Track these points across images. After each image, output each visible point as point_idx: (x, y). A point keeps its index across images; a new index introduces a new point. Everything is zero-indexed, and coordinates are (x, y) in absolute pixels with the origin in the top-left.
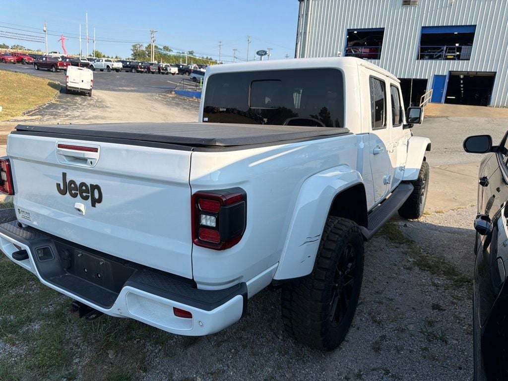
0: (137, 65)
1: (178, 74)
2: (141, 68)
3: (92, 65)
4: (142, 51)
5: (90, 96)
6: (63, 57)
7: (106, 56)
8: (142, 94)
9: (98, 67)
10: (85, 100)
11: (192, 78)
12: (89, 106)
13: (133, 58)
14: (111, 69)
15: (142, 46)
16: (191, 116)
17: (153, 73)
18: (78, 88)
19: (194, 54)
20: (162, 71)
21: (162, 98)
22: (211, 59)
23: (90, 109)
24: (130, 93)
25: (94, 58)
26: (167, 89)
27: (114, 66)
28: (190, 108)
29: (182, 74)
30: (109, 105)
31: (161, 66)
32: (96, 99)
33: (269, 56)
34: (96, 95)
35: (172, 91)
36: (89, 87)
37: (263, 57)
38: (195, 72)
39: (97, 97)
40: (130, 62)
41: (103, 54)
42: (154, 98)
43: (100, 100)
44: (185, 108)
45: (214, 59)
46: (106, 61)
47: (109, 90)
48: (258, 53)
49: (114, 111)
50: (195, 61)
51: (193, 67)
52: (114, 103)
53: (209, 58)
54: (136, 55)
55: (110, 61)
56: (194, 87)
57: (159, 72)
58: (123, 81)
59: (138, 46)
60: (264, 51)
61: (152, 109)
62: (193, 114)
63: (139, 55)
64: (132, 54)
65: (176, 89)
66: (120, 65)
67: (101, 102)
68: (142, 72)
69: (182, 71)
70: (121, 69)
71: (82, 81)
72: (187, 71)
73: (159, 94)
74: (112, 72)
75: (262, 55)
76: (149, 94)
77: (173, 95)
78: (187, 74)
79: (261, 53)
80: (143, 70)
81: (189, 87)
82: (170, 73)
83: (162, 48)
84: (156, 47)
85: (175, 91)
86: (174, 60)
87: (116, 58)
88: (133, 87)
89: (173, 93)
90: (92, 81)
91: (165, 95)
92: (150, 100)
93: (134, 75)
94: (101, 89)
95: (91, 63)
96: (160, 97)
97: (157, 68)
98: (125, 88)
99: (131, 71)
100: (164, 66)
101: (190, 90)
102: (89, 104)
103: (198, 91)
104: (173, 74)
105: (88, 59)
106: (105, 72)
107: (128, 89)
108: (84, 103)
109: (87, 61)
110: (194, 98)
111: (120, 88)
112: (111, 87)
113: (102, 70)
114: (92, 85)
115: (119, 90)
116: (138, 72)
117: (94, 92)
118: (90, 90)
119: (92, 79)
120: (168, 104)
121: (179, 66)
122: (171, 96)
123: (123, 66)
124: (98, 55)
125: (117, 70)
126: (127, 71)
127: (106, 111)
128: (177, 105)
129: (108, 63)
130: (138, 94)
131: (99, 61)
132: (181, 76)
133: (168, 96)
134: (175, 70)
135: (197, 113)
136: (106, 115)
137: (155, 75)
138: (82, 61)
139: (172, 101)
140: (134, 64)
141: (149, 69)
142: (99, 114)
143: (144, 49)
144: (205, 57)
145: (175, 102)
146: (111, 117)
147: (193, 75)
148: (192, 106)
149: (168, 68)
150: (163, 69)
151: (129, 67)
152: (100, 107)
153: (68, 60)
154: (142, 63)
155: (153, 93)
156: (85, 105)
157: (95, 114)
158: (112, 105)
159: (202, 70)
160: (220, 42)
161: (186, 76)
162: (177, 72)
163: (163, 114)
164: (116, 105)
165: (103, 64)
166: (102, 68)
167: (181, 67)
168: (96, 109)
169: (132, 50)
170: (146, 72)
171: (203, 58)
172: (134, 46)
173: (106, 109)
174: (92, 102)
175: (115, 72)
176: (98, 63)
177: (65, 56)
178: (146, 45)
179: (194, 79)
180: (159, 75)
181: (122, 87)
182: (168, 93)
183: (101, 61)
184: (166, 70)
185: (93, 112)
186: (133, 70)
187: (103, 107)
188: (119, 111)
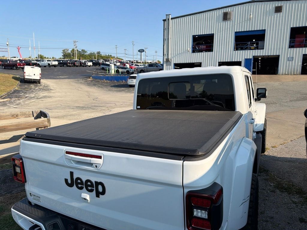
0: (67, 62)
1: (92, 66)
2: (70, 64)
3: (39, 64)
4: (69, 53)
5: (39, 83)
6: (20, 60)
7: (47, 57)
8: (72, 80)
9: (42, 65)
10: (36, 86)
11: (101, 68)
12: (39, 90)
13: (63, 57)
14: (51, 66)
15: (68, 50)
16: (104, 91)
17: (77, 66)
18: (32, 79)
19: (101, 53)
20: (82, 65)
21: (85, 81)
22: (111, 56)
23: (40, 92)
24: (64, 80)
25: (39, 59)
26: (87, 75)
27: (52, 64)
28: (102, 86)
29: (95, 66)
30: (52, 88)
31: (82, 62)
32: (44, 85)
33: (146, 52)
34: (44, 82)
35: (90, 77)
36: (38, 78)
37: (142, 53)
38: (103, 64)
39: (44, 83)
40: (62, 61)
41: (44, 56)
42: (80, 82)
43: (46, 86)
44: (99, 87)
45: (113, 55)
46: (47, 61)
47: (51, 78)
48: (139, 51)
49: (56, 92)
50: (102, 57)
51: (101, 61)
52: (55, 87)
53: (110, 55)
54: (65, 55)
55: (50, 61)
56: (103, 73)
57: (81, 66)
58: (59, 72)
59: (66, 50)
60: (143, 50)
61: (79, 89)
62: (105, 90)
63: (67, 55)
64: (63, 55)
65: (93, 75)
66: (56, 63)
67: (47, 87)
68: (70, 66)
69: (95, 64)
70: (57, 65)
71: (34, 75)
72: (98, 64)
73: (83, 79)
74: (51, 67)
75: (141, 52)
76: (76, 79)
77: (91, 79)
78: (98, 65)
79: (141, 51)
80: (71, 65)
81: (100, 74)
82: (88, 66)
83: (81, 51)
84: (77, 50)
85: (92, 77)
86: (89, 57)
87: (53, 58)
88: (65, 76)
89: (91, 78)
90: (40, 74)
91: (86, 80)
92: (77, 83)
93: (65, 68)
94: (46, 78)
95: (38, 63)
96: (83, 81)
97: (80, 63)
98: (61, 77)
99: (64, 66)
100: (83, 62)
101: (101, 76)
102: (39, 89)
103: (106, 76)
104: (90, 66)
105: (36, 60)
106: (47, 68)
107: (63, 77)
108: (36, 88)
109: (35, 62)
110: (104, 80)
111: (58, 77)
112: (52, 77)
113: (45, 66)
114: (40, 76)
115: (57, 78)
116: (68, 66)
117: (42, 81)
118: (40, 80)
119: (41, 73)
120: (89, 85)
121: (93, 61)
122: (90, 80)
123: (58, 63)
124: (41, 57)
125: (55, 66)
126: (61, 66)
127: (51, 92)
128: (95, 85)
129: (49, 62)
130: (69, 80)
131: (43, 61)
132: (95, 67)
133: (88, 80)
134: (90, 64)
135: (107, 89)
136: (51, 95)
137: (78, 67)
138: (32, 62)
139: (91, 83)
140: (65, 62)
141: (74, 64)
142: (47, 95)
143: (70, 52)
144: (107, 55)
145: (93, 83)
146: (54, 96)
147: (102, 66)
148: (103, 85)
149: (86, 63)
150: (83, 64)
151: (62, 64)
152: (47, 90)
153: (23, 62)
154: (70, 61)
155: (79, 79)
156: (37, 90)
157: (44, 95)
158: (54, 88)
159: (107, 63)
160: (116, 46)
161: (97, 67)
162: (92, 65)
163: (87, 92)
164: (56, 88)
165: (46, 62)
166: (45, 65)
167: (94, 61)
168: (44, 92)
169: (62, 53)
170: (73, 66)
171: (106, 55)
172: (64, 51)
173: (51, 91)
174: (41, 87)
175: (53, 67)
176: (43, 62)
177: (21, 59)
178: (71, 50)
179: (103, 69)
180: (81, 67)
181: (58, 76)
182: (88, 78)
183: (44, 61)
184: (85, 64)
185: (43, 94)
186: (65, 66)
187: (48, 90)
188: (59, 92)
